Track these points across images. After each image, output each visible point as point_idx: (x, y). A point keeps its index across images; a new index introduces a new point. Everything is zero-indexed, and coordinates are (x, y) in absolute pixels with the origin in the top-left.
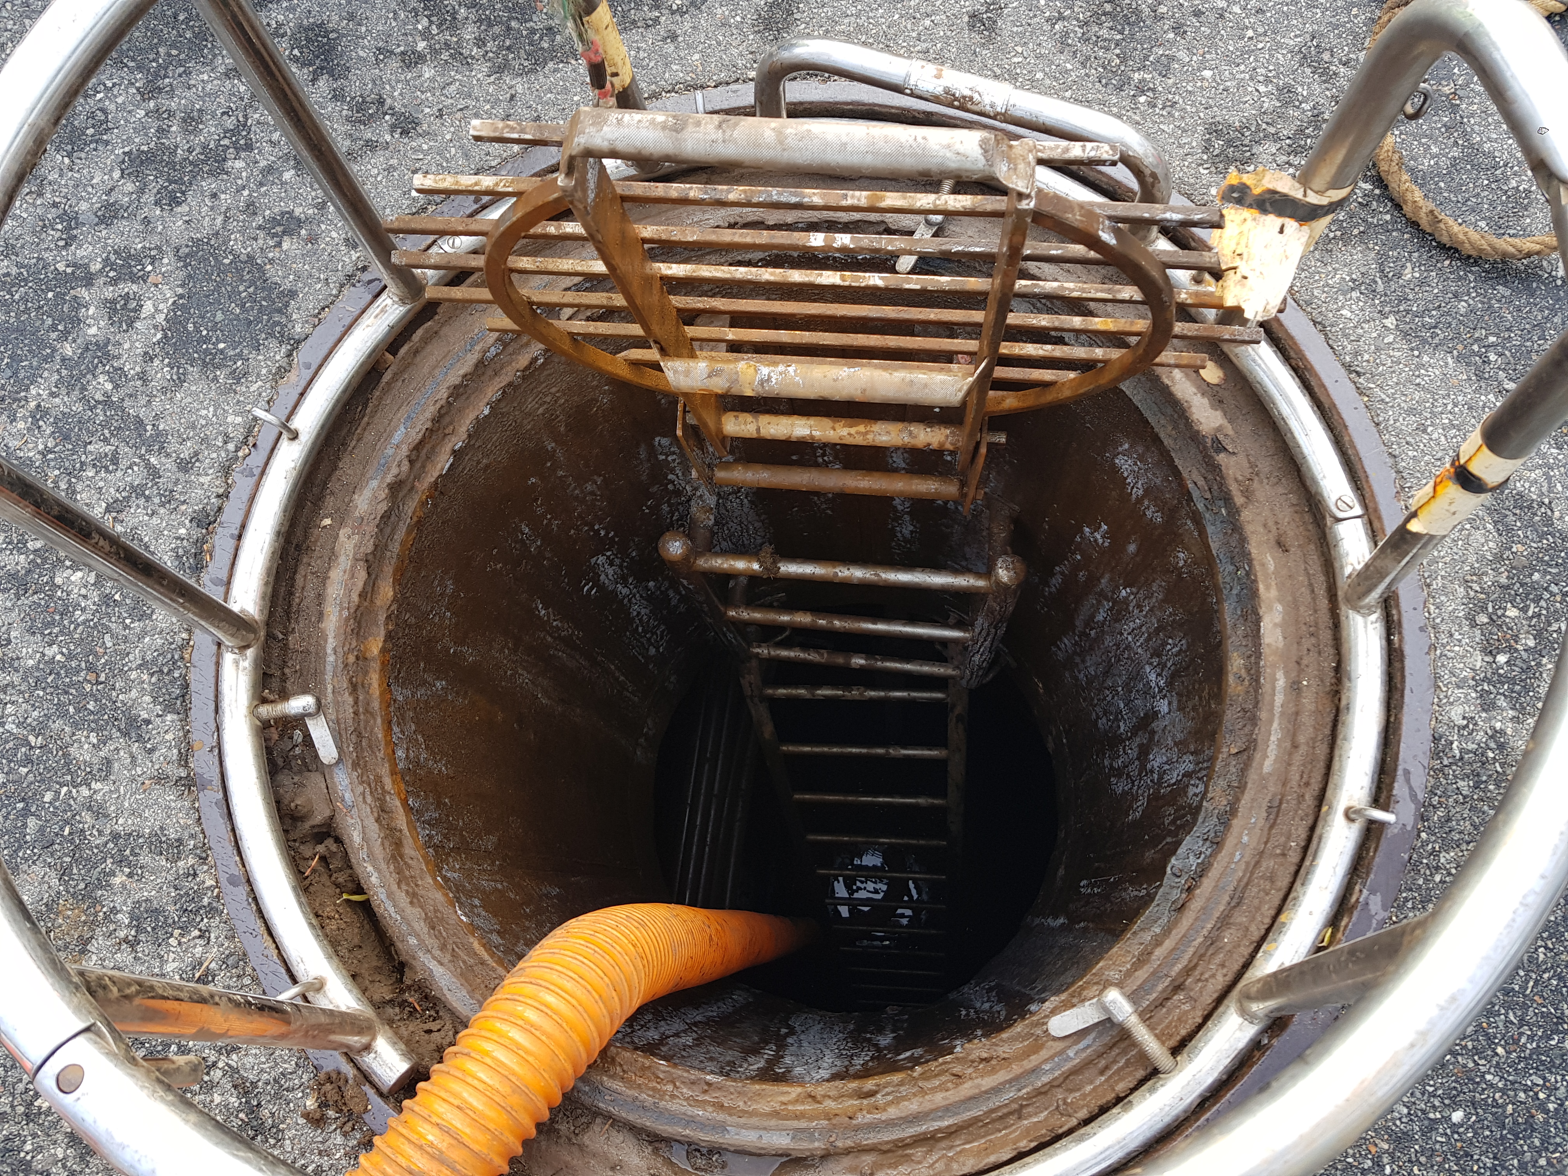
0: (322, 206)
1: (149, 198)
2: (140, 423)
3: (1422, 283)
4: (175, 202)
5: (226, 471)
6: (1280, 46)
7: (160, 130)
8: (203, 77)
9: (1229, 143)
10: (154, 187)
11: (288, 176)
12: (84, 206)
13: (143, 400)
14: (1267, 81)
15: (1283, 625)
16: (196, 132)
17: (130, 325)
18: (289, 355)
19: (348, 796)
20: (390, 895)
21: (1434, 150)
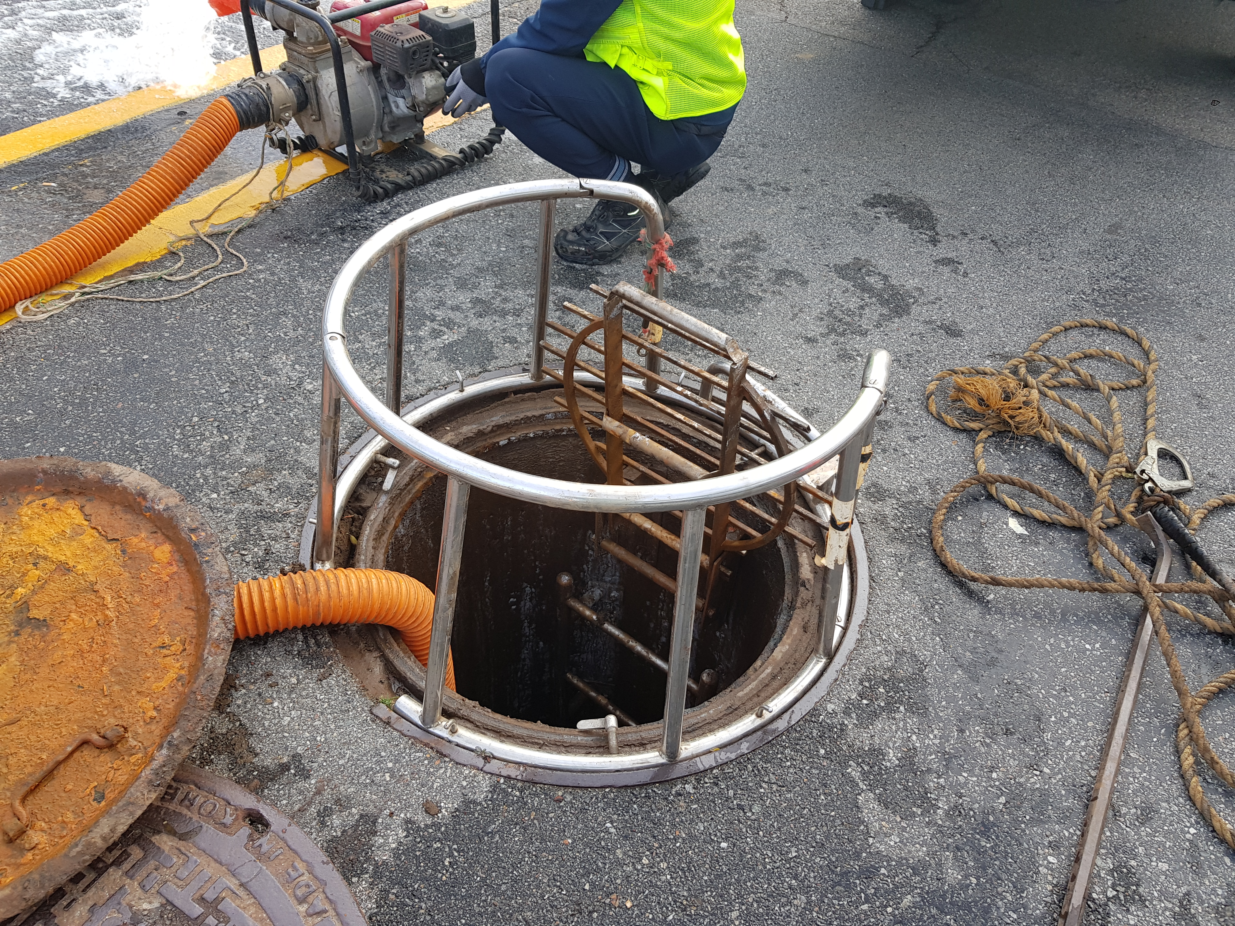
0: (528, 342)
1: (473, 311)
2: (414, 363)
3: (925, 570)
4: (481, 316)
5: (430, 390)
6: (921, 474)
7: (493, 297)
8: (520, 292)
9: (878, 492)
10: (477, 309)
11: (523, 329)
12: (450, 302)
13: (421, 358)
14: (908, 482)
15: (785, 654)
16: (505, 304)
17: (435, 338)
18: (480, 373)
19: (381, 504)
20: (368, 540)
21: (962, 535)
